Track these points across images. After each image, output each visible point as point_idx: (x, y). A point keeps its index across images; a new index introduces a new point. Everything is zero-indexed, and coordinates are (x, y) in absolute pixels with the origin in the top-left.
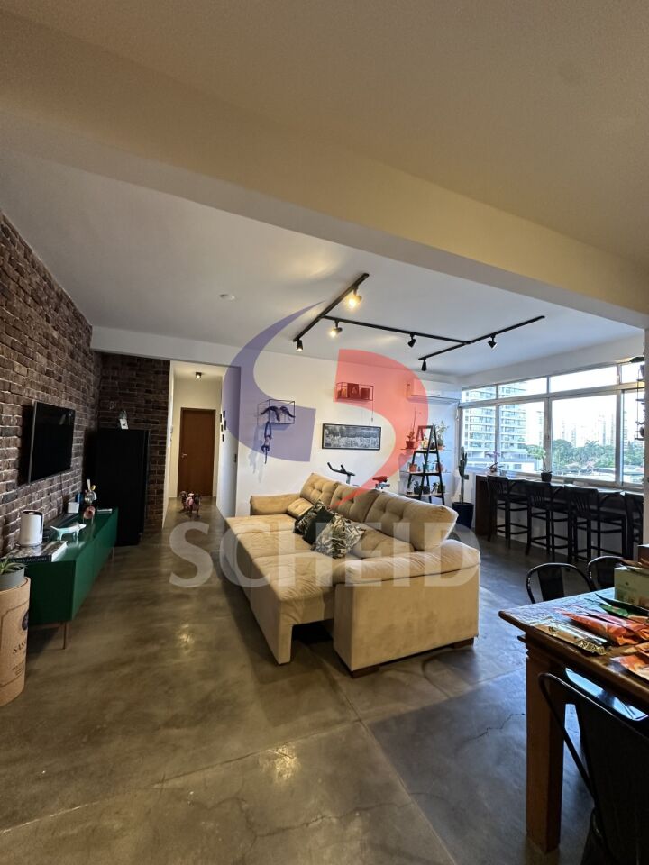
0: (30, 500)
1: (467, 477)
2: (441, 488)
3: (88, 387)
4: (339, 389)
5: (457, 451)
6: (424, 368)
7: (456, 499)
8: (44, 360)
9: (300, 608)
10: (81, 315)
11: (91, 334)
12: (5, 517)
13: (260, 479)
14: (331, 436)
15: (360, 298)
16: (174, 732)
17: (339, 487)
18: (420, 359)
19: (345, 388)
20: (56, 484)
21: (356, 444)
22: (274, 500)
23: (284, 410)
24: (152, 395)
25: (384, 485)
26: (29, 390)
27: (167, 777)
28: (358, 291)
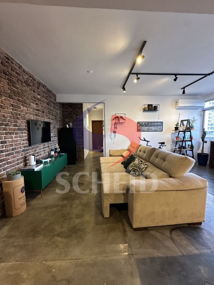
0: (35, 151)
1: (206, 142)
2: (192, 147)
3: (57, 115)
4: (144, 107)
5: (201, 130)
6: (184, 93)
7: (200, 151)
8: (35, 106)
9: (113, 197)
10: (50, 90)
11: (56, 97)
12: (25, 156)
13: (113, 143)
14: (141, 127)
15: (144, 57)
16: (59, 239)
17: (140, 146)
18: (182, 89)
19: (146, 106)
20: (47, 146)
21: (152, 129)
22: (117, 151)
23: (121, 117)
24: (78, 116)
25: (163, 146)
26: (29, 116)
27: (49, 259)
28: (142, 54)
